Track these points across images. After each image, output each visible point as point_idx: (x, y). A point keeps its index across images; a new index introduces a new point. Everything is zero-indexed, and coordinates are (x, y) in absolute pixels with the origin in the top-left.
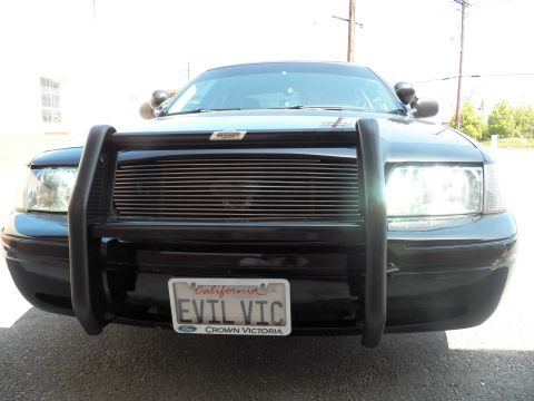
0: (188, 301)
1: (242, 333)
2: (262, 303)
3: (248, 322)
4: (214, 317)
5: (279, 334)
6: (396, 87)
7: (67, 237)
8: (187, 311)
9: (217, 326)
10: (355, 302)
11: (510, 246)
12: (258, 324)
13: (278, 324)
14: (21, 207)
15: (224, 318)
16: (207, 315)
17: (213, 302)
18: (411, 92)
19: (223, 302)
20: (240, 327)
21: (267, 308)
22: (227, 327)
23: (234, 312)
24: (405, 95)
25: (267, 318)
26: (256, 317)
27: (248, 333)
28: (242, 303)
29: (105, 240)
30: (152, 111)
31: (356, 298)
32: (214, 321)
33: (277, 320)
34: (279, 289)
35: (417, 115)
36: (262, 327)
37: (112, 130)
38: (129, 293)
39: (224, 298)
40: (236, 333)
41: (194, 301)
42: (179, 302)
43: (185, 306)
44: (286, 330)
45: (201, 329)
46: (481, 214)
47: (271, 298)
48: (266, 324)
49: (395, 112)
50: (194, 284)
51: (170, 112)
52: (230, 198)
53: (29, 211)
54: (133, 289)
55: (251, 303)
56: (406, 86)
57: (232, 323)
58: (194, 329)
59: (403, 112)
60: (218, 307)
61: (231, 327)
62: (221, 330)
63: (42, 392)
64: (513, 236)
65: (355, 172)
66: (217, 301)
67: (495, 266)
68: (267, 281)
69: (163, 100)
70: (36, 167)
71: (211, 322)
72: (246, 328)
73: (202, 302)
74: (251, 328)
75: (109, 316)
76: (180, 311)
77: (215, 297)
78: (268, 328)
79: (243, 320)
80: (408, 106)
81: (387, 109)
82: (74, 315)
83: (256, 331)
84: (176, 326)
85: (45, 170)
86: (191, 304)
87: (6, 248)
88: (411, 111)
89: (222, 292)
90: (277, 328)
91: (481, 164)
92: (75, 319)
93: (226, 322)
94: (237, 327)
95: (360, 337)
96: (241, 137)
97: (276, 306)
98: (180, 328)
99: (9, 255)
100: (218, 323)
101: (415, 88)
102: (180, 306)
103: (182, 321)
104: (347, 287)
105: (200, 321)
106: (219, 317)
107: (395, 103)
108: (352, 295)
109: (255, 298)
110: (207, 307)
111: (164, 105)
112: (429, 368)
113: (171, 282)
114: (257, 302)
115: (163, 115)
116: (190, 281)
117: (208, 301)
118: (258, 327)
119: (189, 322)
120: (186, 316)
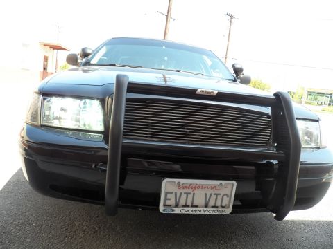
0: (172, 193)
1: (202, 213)
2: (217, 195)
3: (206, 206)
4: (186, 203)
5: (224, 213)
6: (233, 66)
8: (170, 199)
9: (188, 209)
12: (213, 207)
13: (223, 207)
15: (192, 203)
16: (182, 202)
17: (187, 194)
18: (241, 70)
19: (194, 194)
20: (202, 209)
21: (220, 198)
22: (194, 209)
23: (199, 200)
24: (238, 71)
25: (218, 204)
26: (212, 203)
27: (206, 213)
28: (206, 194)
32: (186, 206)
33: (224, 205)
34: (229, 186)
36: (215, 209)
39: (195, 192)
40: (199, 213)
41: (176, 193)
42: (166, 193)
43: (169, 196)
44: (229, 211)
45: (177, 211)
46: (319, 148)
47: (223, 192)
48: (217, 207)
50: (179, 183)
53: (42, 126)
55: (211, 194)
57: (197, 206)
58: (173, 210)
60: (190, 197)
61: (196, 209)
62: (190, 211)
66: (190, 193)
68: (223, 182)
71: (184, 206)
72: (205, 209)
73: (181, 194)
74: (208, 209)
76: (166, 199)
77: (190, 190)
78: (218, 209)
79: (203, 203)
83: (211, 211)
84: (161, 209)
86: (173, 195)
89: (195, 188)
90: (223, 209)
91: (317, 121)
93: (193, 206)
94: (200, 209)
97: (225, 197)
98: (164, 210)
100: (188, 206)
101: (243, 68)
102: (166, 196)
103: (166, 205)
105: (177, 206)
106: (189, 203)
109: (213, 191)
110: (184, 197)
113: (165, 181)
114: (215, 194)
115: (87, 63)
116: (176, 180)
117: (185, 193)
118: (212, 209)
119: (170, 206)
120: (168, 202)
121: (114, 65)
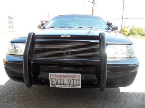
0: (54, 79)
1: (68, 87)
2: (73, 80)
3: (70, 85)
4: (61, 83)
5: (78, 88)
6: (107, 22)
7: (22, 62)
8: (54, 82)
9: (62, 86)
10: (97, 80)
11: (137, 66)
12: (72, 85)
13: (77, 85)
14: (8, 53)
15: (63, 83)
16: (59, 83)
17: (61, 79)
18: (111, 24)
19: (63, 79)
20: (68, 86)
21: (75, 81)
22: (64, 86)
23: (66, 82)
24: (109, 25)
25: (75, 84)
26: (72, 83)
27: (70, 87)
28: (68, 80)
29: (32, 63)
30: (41, 27)
31: (98, 79)
32: (61, 84)
33: (77, 84)
34: (78, 76)
35: (112, 30)
37: (34, 34)
38: (38, 77)
39: (63, 78)
41: (56, 79)
42: (52, 79)
43: (53, 80)
44: (80, 87)
45: (57, 86)
46: (130, 58)
47: (76, 78)
48: (74, 85)
49: (106, 29)
50: (56, 75)
51: (46, 27)
52: (65, 52)
53: (10, 54)
54: (39, 75)
55: (71, 80)
56: (110, 22)
57: (65, 85)
58: (56, 86)
59: (109, 29)
60: (62, 81)
61: (65, 86)
62: (63, 86)
63: (14, 102)
64: (138, 63)
65: (99, 46)
67: (134, 71)
68: (75, 74)
69: (44, 24)
70: (12, 42)
71: (60, 85)
72: (69, 86)
73: (58, 79)
74: (71, 86)
75: (33, 83)
76: (52, 82)
77: (61, 78)
78: (75, 86)
79: (68, 83)
80: (110, 27)
81: (104, 28)
82: (24, 82)
83: (72, 87)
84: (51, 85)
85: (15, 43)
87: (4, 64)
88: (111, 29)
89: (63, 77)
90: (77, 86)
91: (130, 45)
92: (24, 83)
93: (64, 85)
94: (67, 86)
95: (99, 89)
96: (69, 36)
97: (77, 81)
98: (52, 86)
99: (5, 66)
101: (112, 23)
102: (52, 80)
103: (52, 84)
104: (95, 76)
105: (57, 84)
106: (62, 83)
107: (107, 27)
108: (97, 78)
109: (72, 78)
110: (59, 81)
111: (44, 26)
112: (115, 97)
113: (50, 74)
115: (44, 28)
116: (55, 74)
117: (59, 79)
118: (72, 86)
119: (54, 84)
120: (53, 83)
121: (54, 28)
